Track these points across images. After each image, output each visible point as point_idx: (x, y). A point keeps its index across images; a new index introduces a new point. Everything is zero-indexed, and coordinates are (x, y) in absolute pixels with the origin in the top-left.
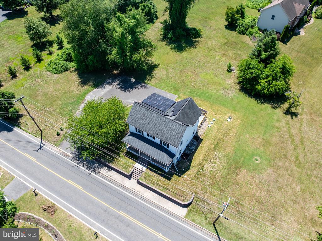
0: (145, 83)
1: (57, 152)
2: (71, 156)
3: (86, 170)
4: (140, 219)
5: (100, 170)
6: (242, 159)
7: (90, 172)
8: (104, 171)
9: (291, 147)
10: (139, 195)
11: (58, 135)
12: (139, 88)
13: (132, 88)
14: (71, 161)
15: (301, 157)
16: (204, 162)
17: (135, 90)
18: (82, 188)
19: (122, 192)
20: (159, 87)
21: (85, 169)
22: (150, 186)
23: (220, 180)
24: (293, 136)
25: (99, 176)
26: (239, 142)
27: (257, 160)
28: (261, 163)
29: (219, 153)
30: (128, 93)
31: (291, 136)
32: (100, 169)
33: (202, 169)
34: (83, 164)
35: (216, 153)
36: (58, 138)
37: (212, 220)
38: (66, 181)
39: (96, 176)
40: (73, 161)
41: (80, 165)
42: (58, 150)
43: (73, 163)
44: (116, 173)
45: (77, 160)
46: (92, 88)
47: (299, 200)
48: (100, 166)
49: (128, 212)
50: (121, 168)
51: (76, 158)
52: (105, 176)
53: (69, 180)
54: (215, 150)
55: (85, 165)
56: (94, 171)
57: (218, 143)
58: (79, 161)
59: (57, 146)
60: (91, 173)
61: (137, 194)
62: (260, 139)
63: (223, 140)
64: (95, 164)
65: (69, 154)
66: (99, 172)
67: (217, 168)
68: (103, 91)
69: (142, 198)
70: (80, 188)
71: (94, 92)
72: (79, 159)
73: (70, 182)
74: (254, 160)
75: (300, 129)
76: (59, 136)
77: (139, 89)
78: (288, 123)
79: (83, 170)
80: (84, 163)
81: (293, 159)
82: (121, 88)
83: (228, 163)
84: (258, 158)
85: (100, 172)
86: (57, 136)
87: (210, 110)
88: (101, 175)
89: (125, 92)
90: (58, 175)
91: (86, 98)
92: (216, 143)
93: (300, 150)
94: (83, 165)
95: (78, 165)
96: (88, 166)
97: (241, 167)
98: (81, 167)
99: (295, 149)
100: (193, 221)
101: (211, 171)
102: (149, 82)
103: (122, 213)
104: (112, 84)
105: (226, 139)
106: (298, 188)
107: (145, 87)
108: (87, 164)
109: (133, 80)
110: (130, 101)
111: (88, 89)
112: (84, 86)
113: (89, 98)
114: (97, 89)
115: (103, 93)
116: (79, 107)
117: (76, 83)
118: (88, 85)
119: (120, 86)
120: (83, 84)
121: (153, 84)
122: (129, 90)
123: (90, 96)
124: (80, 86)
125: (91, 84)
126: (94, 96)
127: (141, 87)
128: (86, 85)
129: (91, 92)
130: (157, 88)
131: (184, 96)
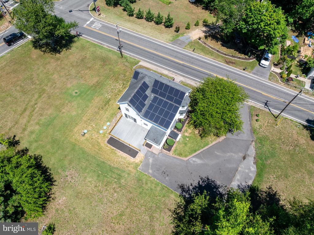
0: (184, 197)
6: (88, 93)
9: (39, 105)
11: (257, 115)
12: (191, 188)
15: (36, 97)
16: (121, 89)
17: (195, 184)
23: (112, 77)
24: (29, 116)
26: (85, 107)
27: (76, 93)
28: (74, 90)
29: (107, 97)
30: (204, 176)
33: (124, 84)
35: (110, 96)
36: (256, 112)
46: (256, 185)
54: (109, 99)
57: (105, 106)
59: (252, 106)
62: (64, 110)
63: (99, 109)
67: (112, 85)
68: (238, 180)
71: (251, 179)
74: (79, 93)
77: (191, 185)
78: (24, 130)
82: (216, 187)
83: (102, 89)
84: (74, 94)
87: (102, 145)
89: (208, 179)
91: (255, 166)
92: (107, 106)
93: (32, 103)
97: (92, 87)
99: (36, 104)
100: (135, 59)
101: (117, 83)
102: (179, 201)
105: (96, 110)
106: (55, 76)
107: (182, 187)
110: (199, 161)
111: (260, 184)
112: (269, 189)
113: (251, 167)
114: (249, 185)
115: (238, 177)
116: (255, 151)
117: (283, 196)
118: (264, 192)
119: (219, 192)
120: (272, 194)
121: (173, 196)
122: (203, 182)
123: (252, 170)
124: (275, 191)
125: (262, 195)
126: (247, 171)
127: (189, 190)
128: (267, 193)
129: (254, 178)
130: (166, 187)
131: (130, 169)
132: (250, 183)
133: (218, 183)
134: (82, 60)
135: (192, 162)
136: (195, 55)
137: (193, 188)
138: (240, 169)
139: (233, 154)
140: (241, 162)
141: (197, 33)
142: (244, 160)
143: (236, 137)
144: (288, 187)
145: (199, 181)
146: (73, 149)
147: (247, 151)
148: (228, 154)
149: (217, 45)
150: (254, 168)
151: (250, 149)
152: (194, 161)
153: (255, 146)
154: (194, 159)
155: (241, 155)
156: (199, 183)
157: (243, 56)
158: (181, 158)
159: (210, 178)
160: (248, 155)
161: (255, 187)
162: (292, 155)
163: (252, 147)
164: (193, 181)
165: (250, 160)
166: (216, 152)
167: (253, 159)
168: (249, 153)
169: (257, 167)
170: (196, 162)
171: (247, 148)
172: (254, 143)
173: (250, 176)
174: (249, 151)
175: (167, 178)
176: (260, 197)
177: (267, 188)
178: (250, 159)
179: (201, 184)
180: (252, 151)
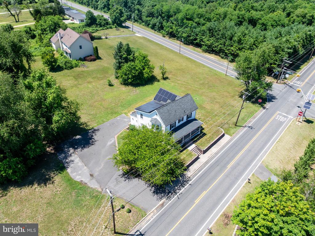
0: (90, 130)
1: (154, 215)
2: (164, 200)
3: (185, 187)
4: (233, 157)
5: (187, 177)
7: (188, 184)
8: (188, 173)
10: (214, 155)
11: (130, 211)
12: (94, 134)
14: (171, 201)
15: (197, 87)
17: (95, 137)
18: (205, 192)
19: (211, 164)
20: (104, 122)
21: (184, 189)
22: (210, 145)
23: (209, 114)
24: (182, 84)
25: (194, 178)
28: (199, 98)
30: (97, 143)
32: (185, 176)
34: (177, 190)
36: (135, 213)
37: (233, 126)
38: (196, 205)
39: (192, 180)
40: (171, 199)
41: (178, 193)
42: (152, 214)
43: (174, 198)
44: (192, 166)
45: (171, 195)
47: (222, 96)
48: (183, 176)
49: (228, 163)
50: (191, 159)
51: (168, 196)
52: (194, 174)
53: (195, 202)
55: (179, 188)
56: (187, 181)
58: (172, 193)
59: (146, 215)
60: (190, 183)
61: (213, 156)
64: (179, 180)
65: (161, 202)
66: (189, 178)
67: (199, 113)
68: (78, 163)
69: (216, 154)
70: (205, 193)
71: (72, 172)
72: (170, 192)
73: (197, 201)
75: (178, 80)
76: (132, 211)
78: (173, 82)
79: (184, 190)
80: (177, 188)
82: (84, 147)
84: (195, 98)
85: (189, 176)
86: (130, 214)
88: (192, 176)
89: (92, 145)
90: (188, 212)
91: (79, 181)
94: (179, 189)
95: (178, 194)
96: (180, 186)
97: (200, 105)
98: (181, 192)
99: (191, 86)
100: (233, 133)
101: (202, 116)
102: (91, 127)
103: (229, 166)
104: (71, 155)
106: (215, 94)
107: (98, 130)
108: (179, 186)
109: (78, 137)
110: (109, 143)
111: (62, 177)
112: (53, 181)
113: (80, 177)
114: (68, 169)
115: (80, 164)
116: (92, 188)
117: (39, 190)
118: (54, 177)
119: (79, 148)
120: (47, 181)
121: (96, 125)
122: (93, 141)
123: (78, 176)
124: (48, 186)
125: (54, 174)
126: (80, 172)
127: (93, 133)
128: (51, 179)
129: (70, 175)
130: (103, 123)
131: (126, 111)
132: (69, 170)
133: (86, 150)
135: (112, 139)
137: (92, 135)
138: (85, 168)
139: (100, 168)
140: (91, 171)
142: (90, 174)
143: (115, 177)
144: (41, 199)
145: (95, 139)
147: (96, 181)
148: (103, 165)
150: (78, 179)
151: (96, 184)
152: (112, 140)
153: (97, 189)
154: (113, 141)
155: (96, 174)
156: (94, 139)
158: (118, 134)
159: (92, 146)
160: (91, 180)
161: (63, 172)
163: (97, 187)
165: (86, 179)
166: (110, 156)
167: (86, 182)
168: (94, 181)
169: (77, 181)
170: (110, 142)
171: (98, 182)
172: (100, 190)
173: (74, 172)
174: (95, 182)
175: (109, 125)
176: (54, 171)
177: (56, 180)
178: (88, 179)
179: (92, 140)
180: (93, 185)
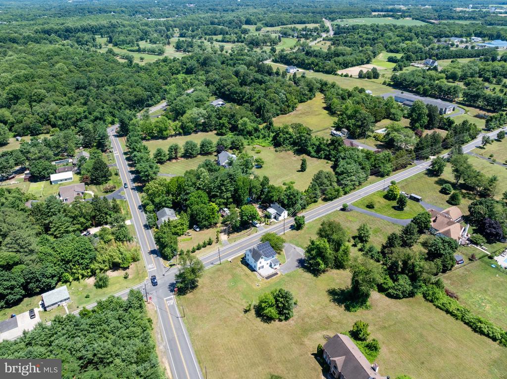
6: (236, 280)
9: (230, 298)
12: (298, 265)
13: (299, 263)
15: (224, 299)
20: (294, 271)
26: (244, 282)
30: (296, 260)
31: (236, 302)
33: (240, 267)
35: (244, 273)
47: (211, 288)
57: (248, 276)
62: (241, 290)
74: (234, 283)
75: (236, 307)
78: (242, 305)
81: (225, 296)
87: (267, 281)
93: (227, 301)
99: (229, 299)
106: (214, 290)
107: (297, 267)
109: (306, 264)
110: (289, 259)
113: (299, 248)
115: (301, 253)
121: (299, 270)
126: (300, 250)
131: (282, 277)
132: (304, 251)
133: (300, 258)
134: (211, 278)
135: (289, 261)
136: (237, 242)
140: (296, 250)
141: (224, 237)
146: (264, 290)
148: (291, 252)
149: (236, 235)
153: (292, 244)
155: (293, 249)
157: (249, 229)
161: (306, 250)
162: (301, 238)
164: (296, 263)
165: (296, 247)
166: (288, 254)
171: (292, 246)
173: (302, 250)
175: (291, 269)
180: (294, 246)
